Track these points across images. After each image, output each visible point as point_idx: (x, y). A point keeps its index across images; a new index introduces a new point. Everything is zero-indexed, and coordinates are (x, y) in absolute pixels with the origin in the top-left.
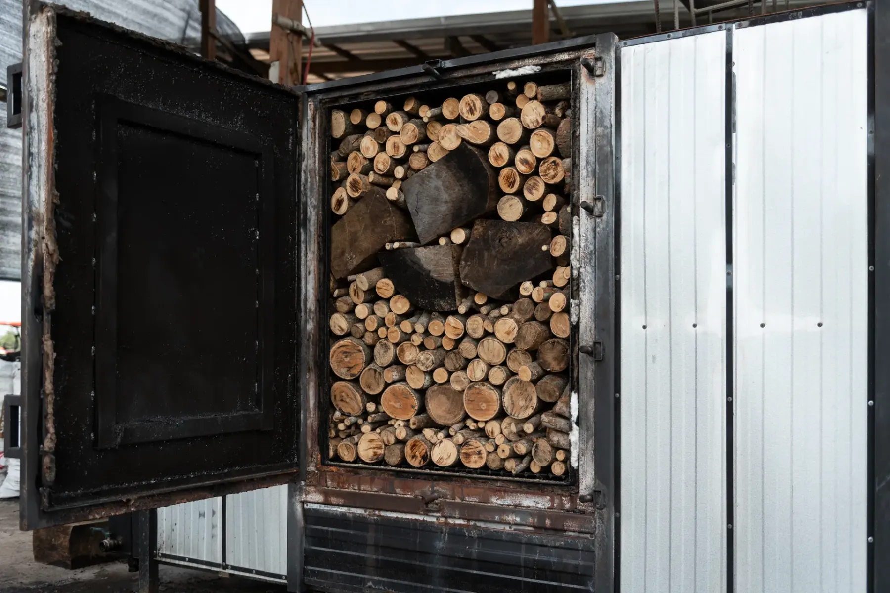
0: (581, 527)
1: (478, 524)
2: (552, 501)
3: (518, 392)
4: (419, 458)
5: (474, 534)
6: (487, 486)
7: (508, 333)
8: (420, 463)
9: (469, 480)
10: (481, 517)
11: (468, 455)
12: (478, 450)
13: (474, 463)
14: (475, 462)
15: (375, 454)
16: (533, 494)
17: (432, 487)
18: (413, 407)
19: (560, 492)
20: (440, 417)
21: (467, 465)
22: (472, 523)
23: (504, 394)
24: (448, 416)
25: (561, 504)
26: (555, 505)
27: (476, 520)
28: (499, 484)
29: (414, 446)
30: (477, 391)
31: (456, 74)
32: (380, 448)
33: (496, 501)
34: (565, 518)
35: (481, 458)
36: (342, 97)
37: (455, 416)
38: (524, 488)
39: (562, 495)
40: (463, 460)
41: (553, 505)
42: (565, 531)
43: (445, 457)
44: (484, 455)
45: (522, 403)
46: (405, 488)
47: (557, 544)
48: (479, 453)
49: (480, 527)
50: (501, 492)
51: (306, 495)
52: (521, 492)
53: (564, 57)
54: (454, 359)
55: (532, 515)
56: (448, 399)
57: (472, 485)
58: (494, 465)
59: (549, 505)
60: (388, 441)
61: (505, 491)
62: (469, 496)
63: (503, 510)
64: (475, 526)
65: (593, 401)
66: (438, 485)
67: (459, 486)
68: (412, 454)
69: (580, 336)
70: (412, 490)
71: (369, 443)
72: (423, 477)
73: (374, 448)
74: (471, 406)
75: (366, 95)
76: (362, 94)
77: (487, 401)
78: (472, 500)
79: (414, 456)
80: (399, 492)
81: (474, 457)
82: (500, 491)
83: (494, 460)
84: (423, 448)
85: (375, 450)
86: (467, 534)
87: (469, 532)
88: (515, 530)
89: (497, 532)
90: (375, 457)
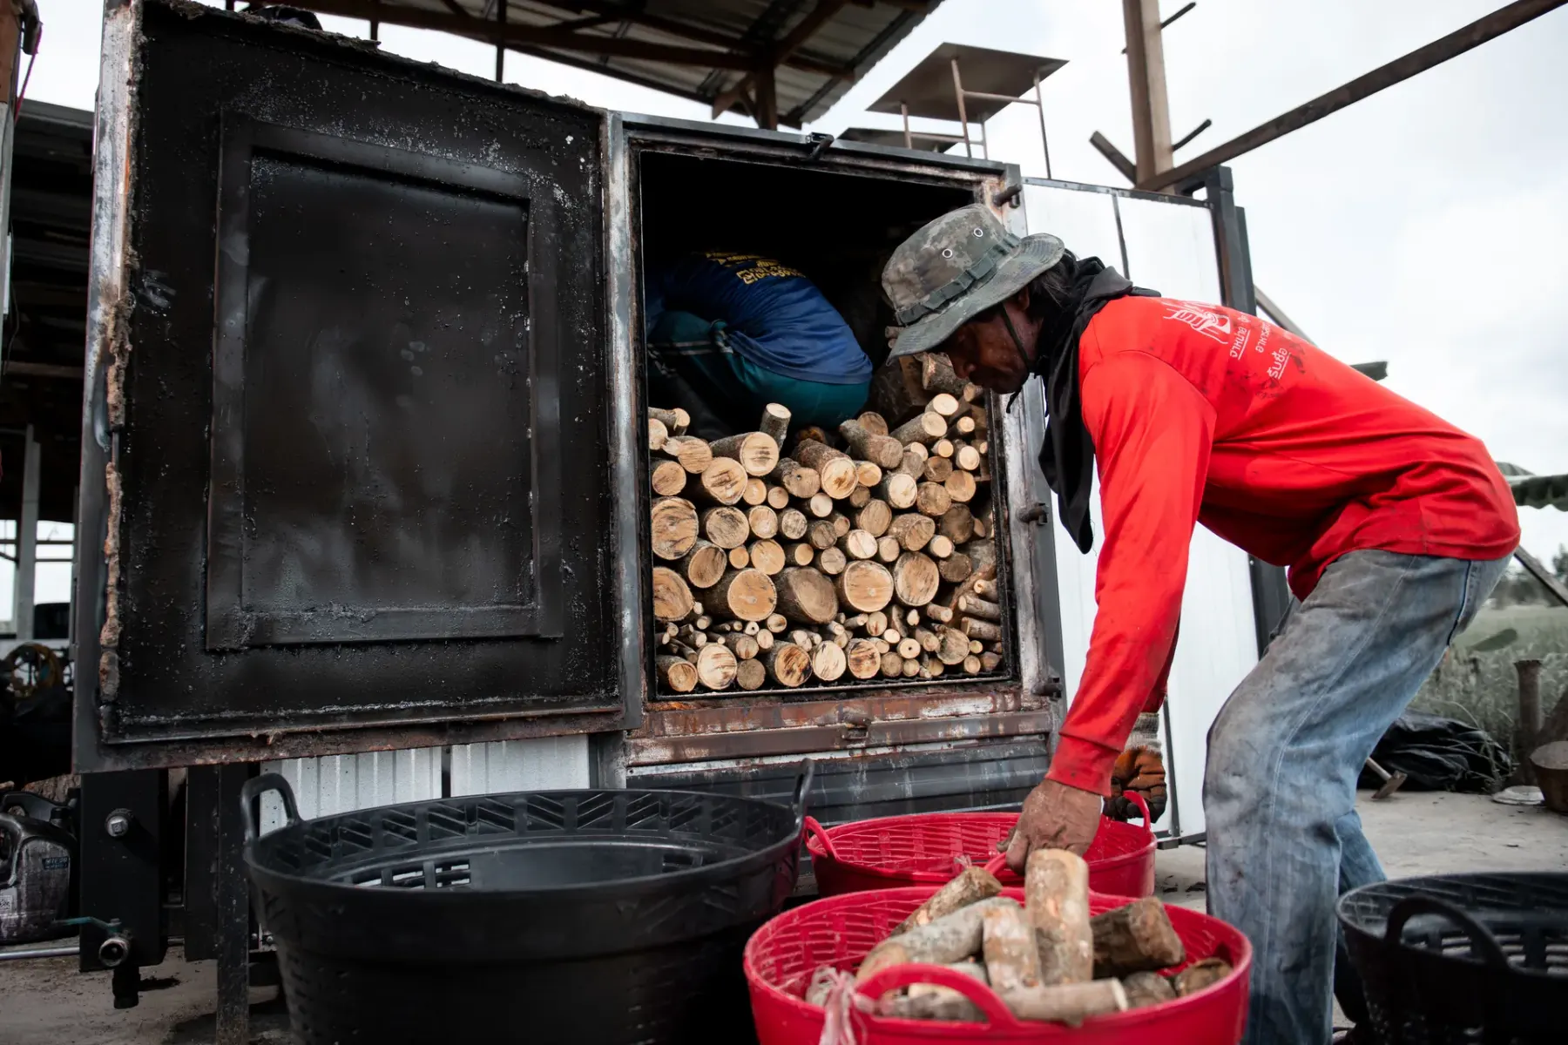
0: (1038, 726)
1: (908, 749)
2: (994, 701)
3: (914, 571)
4: (798, 673)
5: (904, 764)
6: (916, 694)
7: (905, 494)
8: (799, 680)
9: (889, 692)
10: (920, 737)
11: (858, 661)
12: (870, 652)
13: (866, 672)
14: (868, 669)
15: (726, 676)
16: (972, 696)
17: (840, 708)
18: (771, 601)
19: (1003, 689)
20: (814, 611)
21: (857, 675)
22: (900, 749)
23: (897, 575)
24: (824, 610)
25: (1005, 704)
26: (998, 706)
27: (904, 745)
28: (930, 690)
29: (788, 657)
30: (864, 572)
31: (838, 160)
32: (732, 666)
33: (928, 713)
34: (1020, 719)
35: (874, 663)
36: (664, 144)
37: (831, 609)
38: (960, 692)
39: (1005, 692)
40: (852, 668)
41: (995, 707)
42: (1012, 736)
43: (831, 667)
44: (878, 659)
45: (921, 585)
46: (798, 717)
47: (1007, 755)
48: (872, 657)
49: (911, 752)
50: (930, 701)
51: (637, 753)
52: (958, 697)
53: (966, 176)
54: (826, 532)
55: (981, 722)
56: (815, 586)
57: (895, 697)
58: (892, 671)
59: (990, 707)
60: (747, 653)
61: (938, 699)
62: (892, 713)
63: (946, 723)
64: (904, 752)
65: (1029, 574)
66: (848, 704)
67: (880, 702)
68: (787, 668)
69: (1010, 498)
70: (810, 719)
71: (715, 660)
72: (823, 697)
73: (723, 667)
74: (856, 593)
75: (706, 152)
76: (698, 148)
77: (877, 586)
78: (897, 717)
79: (790, 672)
80: (790, 724)
81: (867, 663)
82: (931, 699)
83: (892, 664)
84: (801, 660)
85: (725, 670)
86: (894, 766)
87: (897, 762)
88: (955, 747)
89: (933, 754)
90: (727, 680)
